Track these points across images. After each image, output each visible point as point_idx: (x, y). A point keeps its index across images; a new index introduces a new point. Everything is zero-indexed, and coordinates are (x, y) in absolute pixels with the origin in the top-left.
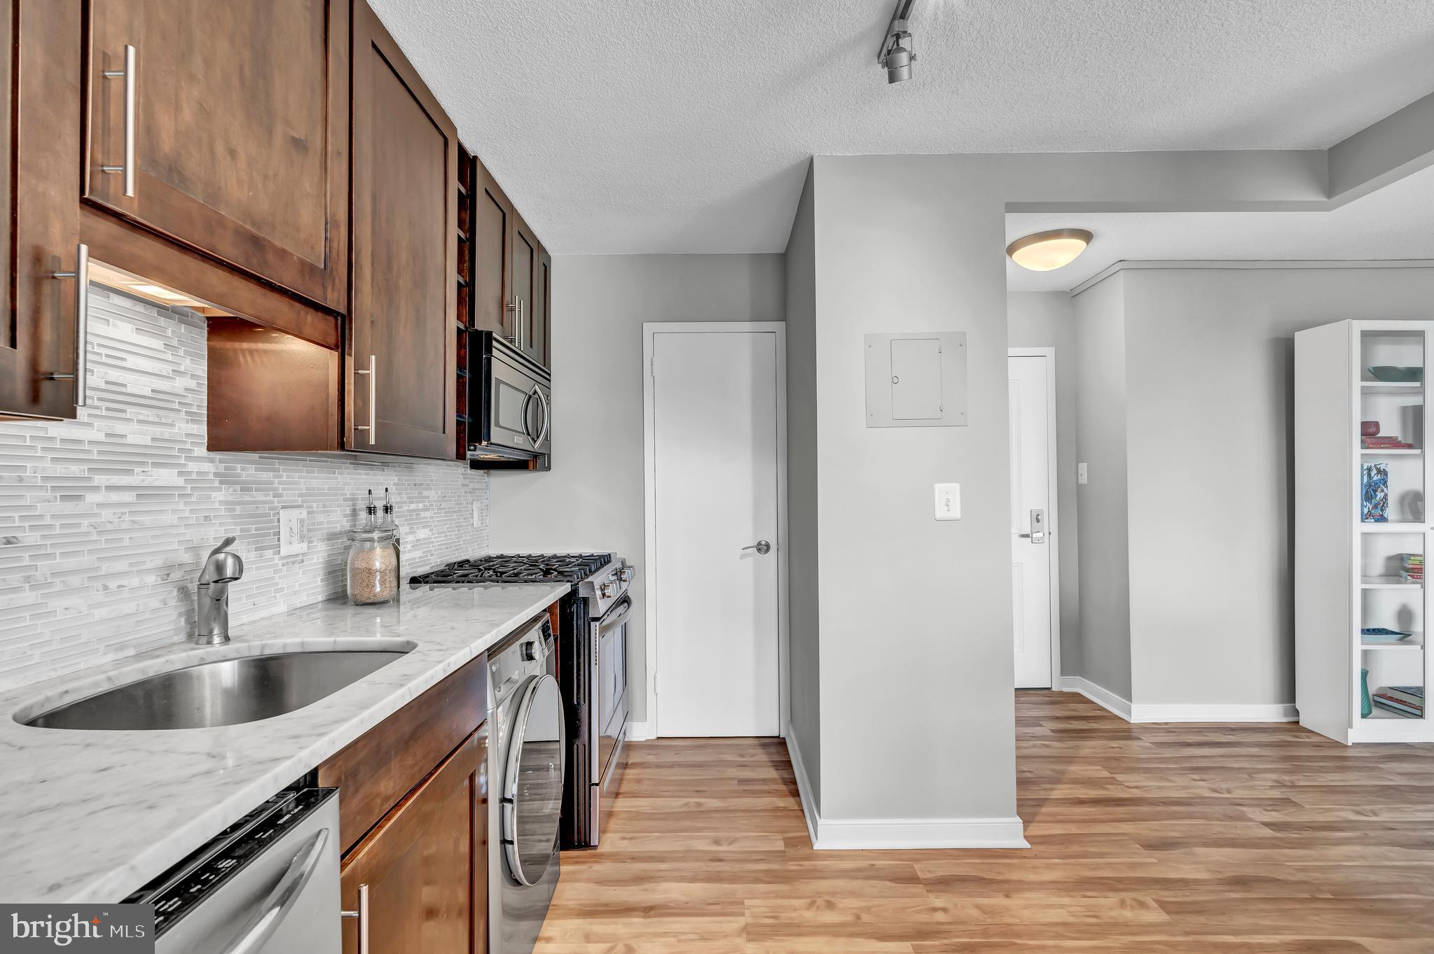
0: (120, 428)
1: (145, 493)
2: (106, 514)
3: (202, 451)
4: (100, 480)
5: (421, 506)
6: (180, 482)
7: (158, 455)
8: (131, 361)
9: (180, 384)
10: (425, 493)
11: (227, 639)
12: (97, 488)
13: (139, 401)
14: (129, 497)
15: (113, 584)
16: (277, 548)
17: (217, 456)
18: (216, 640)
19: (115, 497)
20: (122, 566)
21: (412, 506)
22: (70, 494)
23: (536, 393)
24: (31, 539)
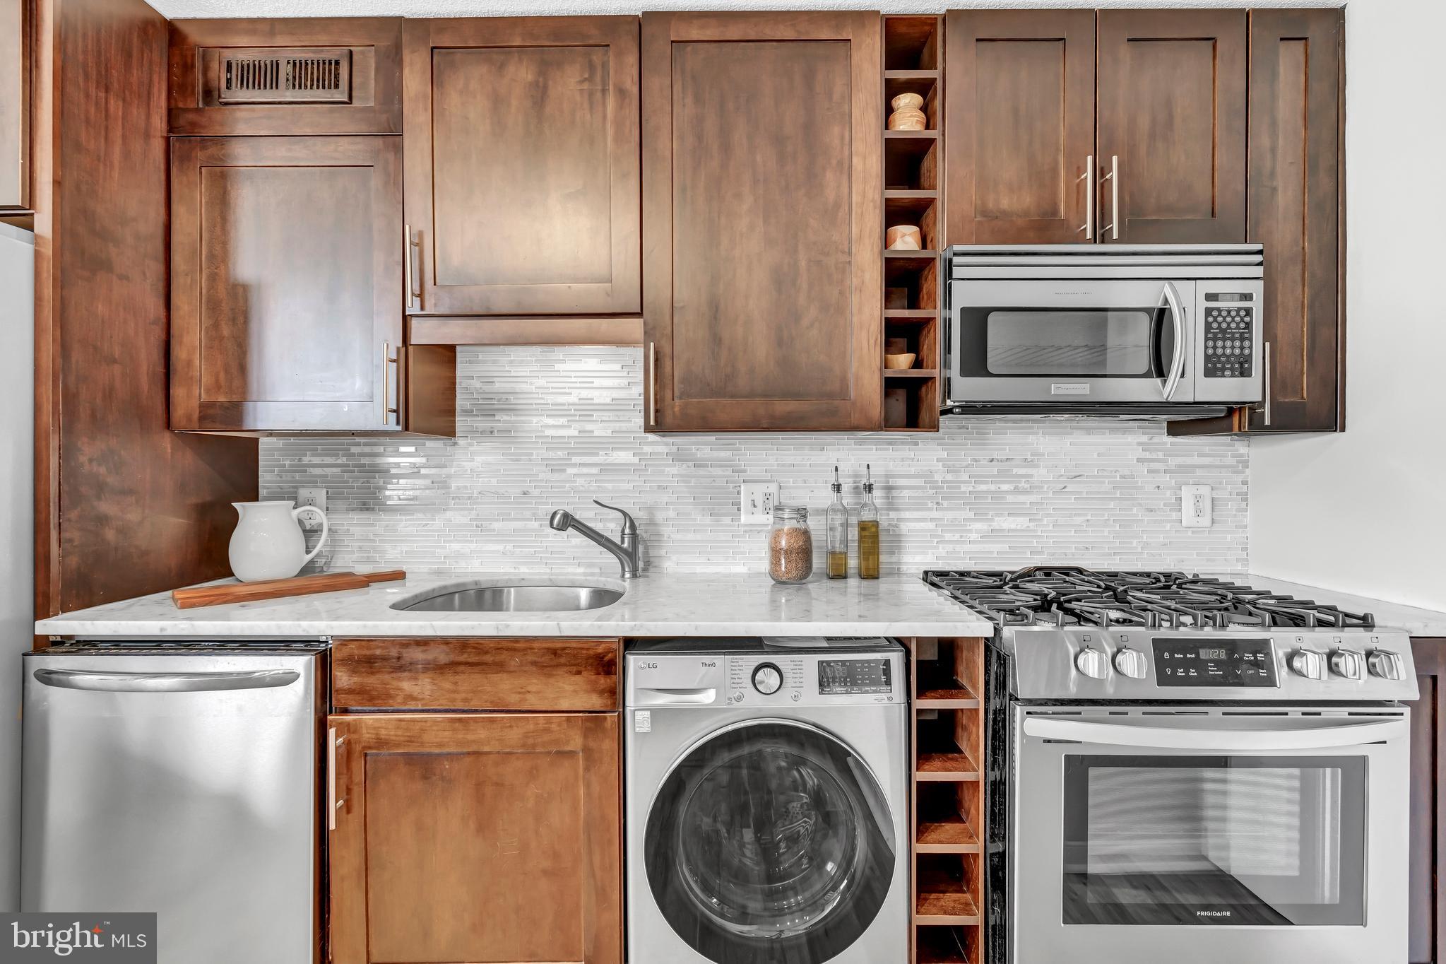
0: (589, 427)
1: (605, 469)
2: (580, 481)
4: (576, 460)
5: (1005, 487)
7: (613, 443)
8: (597, 382)
12: (574, 465)
13: (603, 408)
14: (595, 470)
16: (736, 516)
17: (654, 436)
19: (585, 470)
21: (983, 487)
22: (557, 468)
23: (1166, 301)
24: (536, 492)
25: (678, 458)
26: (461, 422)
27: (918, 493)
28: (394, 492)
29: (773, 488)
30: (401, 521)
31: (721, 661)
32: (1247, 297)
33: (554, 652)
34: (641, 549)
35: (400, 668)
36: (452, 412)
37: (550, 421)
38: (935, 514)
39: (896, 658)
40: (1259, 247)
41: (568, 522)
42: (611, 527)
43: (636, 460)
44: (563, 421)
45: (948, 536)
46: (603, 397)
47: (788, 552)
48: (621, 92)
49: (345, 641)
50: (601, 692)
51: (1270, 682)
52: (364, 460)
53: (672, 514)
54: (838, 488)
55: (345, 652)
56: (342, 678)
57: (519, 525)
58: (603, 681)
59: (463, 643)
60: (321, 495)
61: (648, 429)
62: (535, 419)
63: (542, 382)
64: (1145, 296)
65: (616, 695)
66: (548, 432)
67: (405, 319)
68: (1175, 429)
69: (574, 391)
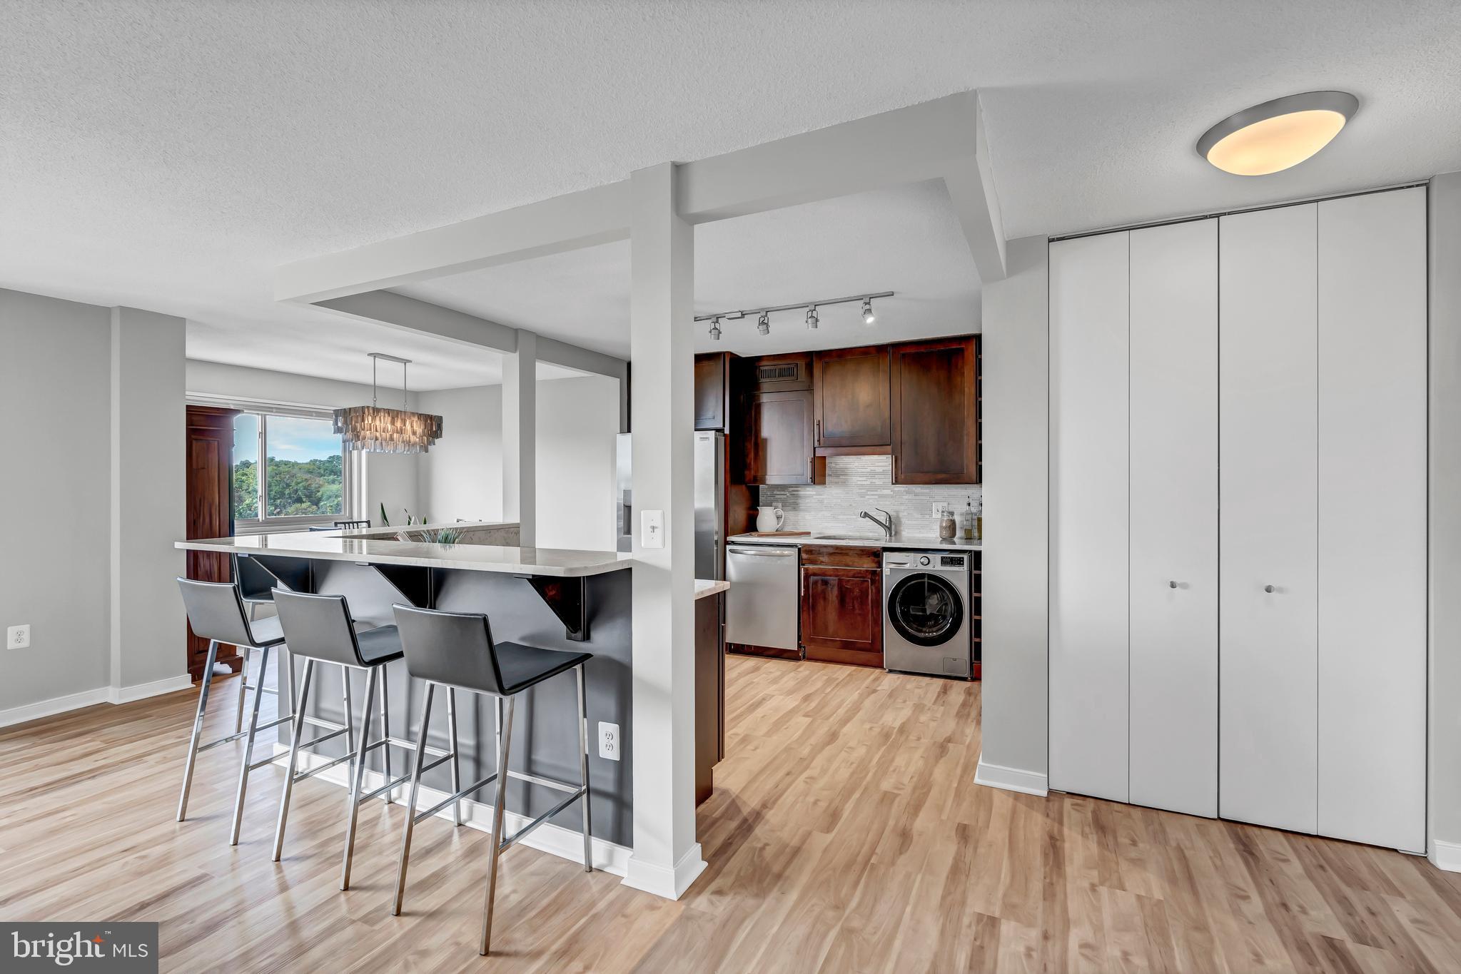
0: (874, 481)
1: (881, 496)
2: (871, 501)
4: (869, 493)
8: (877, 464)
12: (868, 495)
13: (879, 474)
14: (876, 497)
16: (931, 515)
17: (901, 488)
19: (872, 497)
22: (862, 496)
24: (854, 505)
25: (908, 492)
26: (828, 479)
28: (803, 503)
29: (945, 504)
31: (912, 555)
33: (862, 551)
34: (893, 527)
35: (820, 554)
36: (824, 476)
37: (861, 479)
39: (966, 557)
41: (866, 515)
42: (883, 519)
43: (892, 493)
44: (864, 479)
46: (880, 470)
47: (946, 528)
49: (805, 545)
50: (876, 563)
52: (794, 493)
53: (905, 514)
54: (969, 504)
55: (805, 548)
56: (804, 556)
57: (849, 517)
58: (876, 559)
59: (837, 547)
60: (780, 505)
61: (893, 484)
62: (854, 478)
63: (856, 464)
65: (880, 565)
66: (859, 483)
67: (814, 448)
69: (868, 469)
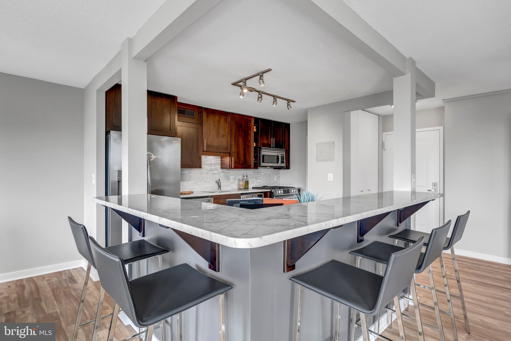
1: (214, 174)
2: (210, 176)
3: (220, 169)
4: (210, 172)
5: (259, 176)
6: (218, 172)
7: (215, 170)
8: (212, 160)
9: (217, 162)
10: (260, 174)
11: (221, 190)
14: (212, 174)
15: (211, 183)
16: (230, 181)
17: (222, 169)
18: (220, 190)
20: (212, 181)
21: (256, 176)
22: (207, 174)
23: (278, 155)
24: (204, 178)
25: (223, 172)
27: (250, 177)
29: (234, 176)
30: (184, 183)
32: (284, 155)
38: (252, 180)
39: (263, 194)
40: (285, 149)
44: (208, 166)
45: (253, 183)
46: (213, 162)
48: (229, 123)
51: (290, 193)
53: (222, 181)
61: (230, 169)
62: (204, 166)
64: (276, 154)
67: (203, 152)
68: (274, 169)
69: (209, 161)
